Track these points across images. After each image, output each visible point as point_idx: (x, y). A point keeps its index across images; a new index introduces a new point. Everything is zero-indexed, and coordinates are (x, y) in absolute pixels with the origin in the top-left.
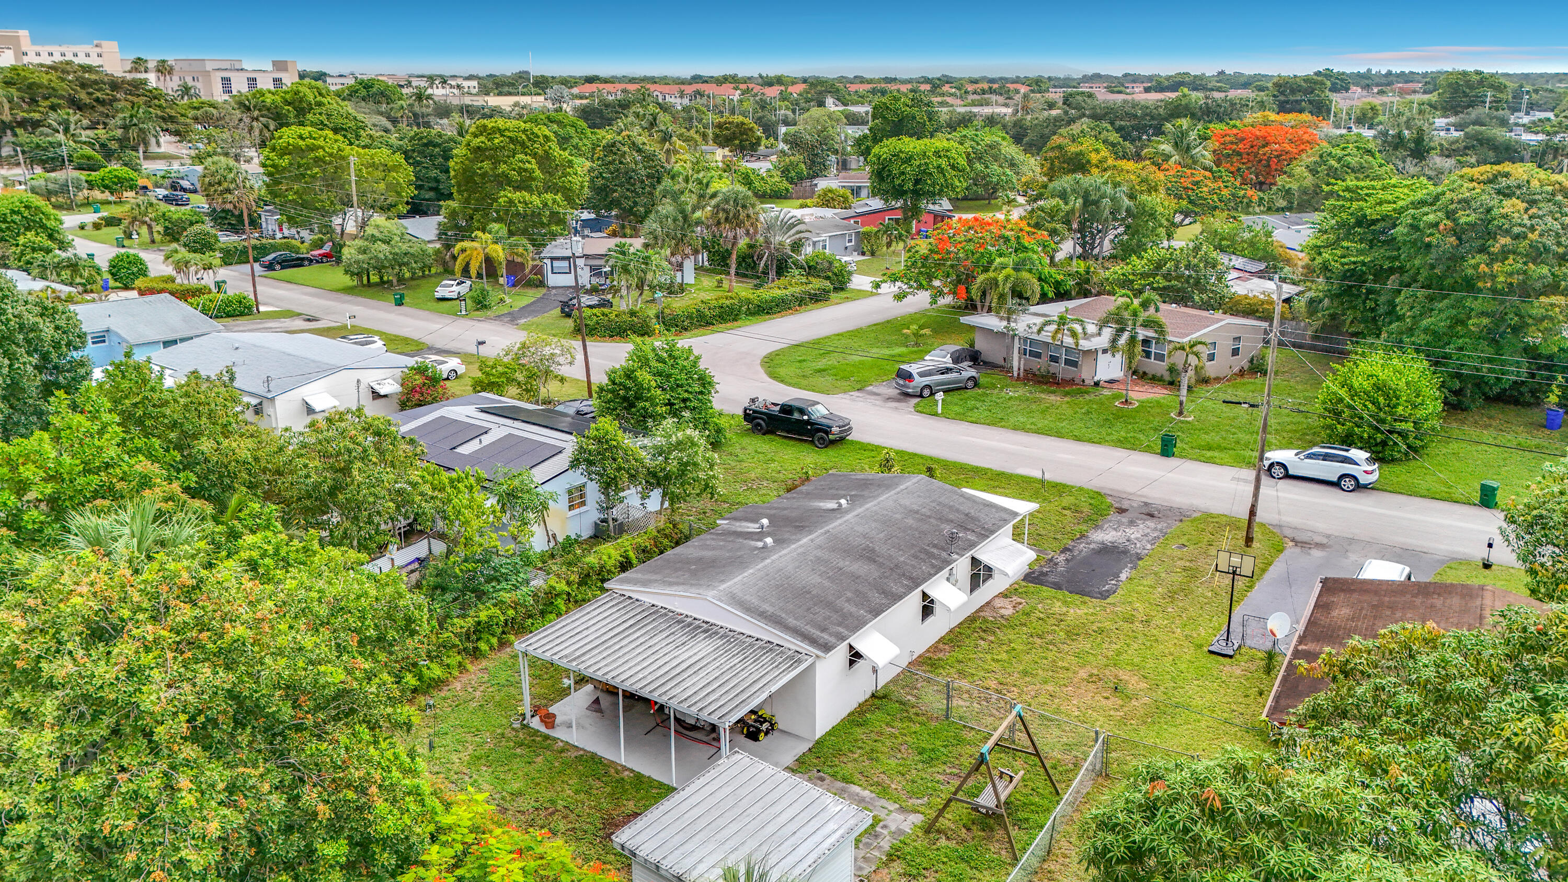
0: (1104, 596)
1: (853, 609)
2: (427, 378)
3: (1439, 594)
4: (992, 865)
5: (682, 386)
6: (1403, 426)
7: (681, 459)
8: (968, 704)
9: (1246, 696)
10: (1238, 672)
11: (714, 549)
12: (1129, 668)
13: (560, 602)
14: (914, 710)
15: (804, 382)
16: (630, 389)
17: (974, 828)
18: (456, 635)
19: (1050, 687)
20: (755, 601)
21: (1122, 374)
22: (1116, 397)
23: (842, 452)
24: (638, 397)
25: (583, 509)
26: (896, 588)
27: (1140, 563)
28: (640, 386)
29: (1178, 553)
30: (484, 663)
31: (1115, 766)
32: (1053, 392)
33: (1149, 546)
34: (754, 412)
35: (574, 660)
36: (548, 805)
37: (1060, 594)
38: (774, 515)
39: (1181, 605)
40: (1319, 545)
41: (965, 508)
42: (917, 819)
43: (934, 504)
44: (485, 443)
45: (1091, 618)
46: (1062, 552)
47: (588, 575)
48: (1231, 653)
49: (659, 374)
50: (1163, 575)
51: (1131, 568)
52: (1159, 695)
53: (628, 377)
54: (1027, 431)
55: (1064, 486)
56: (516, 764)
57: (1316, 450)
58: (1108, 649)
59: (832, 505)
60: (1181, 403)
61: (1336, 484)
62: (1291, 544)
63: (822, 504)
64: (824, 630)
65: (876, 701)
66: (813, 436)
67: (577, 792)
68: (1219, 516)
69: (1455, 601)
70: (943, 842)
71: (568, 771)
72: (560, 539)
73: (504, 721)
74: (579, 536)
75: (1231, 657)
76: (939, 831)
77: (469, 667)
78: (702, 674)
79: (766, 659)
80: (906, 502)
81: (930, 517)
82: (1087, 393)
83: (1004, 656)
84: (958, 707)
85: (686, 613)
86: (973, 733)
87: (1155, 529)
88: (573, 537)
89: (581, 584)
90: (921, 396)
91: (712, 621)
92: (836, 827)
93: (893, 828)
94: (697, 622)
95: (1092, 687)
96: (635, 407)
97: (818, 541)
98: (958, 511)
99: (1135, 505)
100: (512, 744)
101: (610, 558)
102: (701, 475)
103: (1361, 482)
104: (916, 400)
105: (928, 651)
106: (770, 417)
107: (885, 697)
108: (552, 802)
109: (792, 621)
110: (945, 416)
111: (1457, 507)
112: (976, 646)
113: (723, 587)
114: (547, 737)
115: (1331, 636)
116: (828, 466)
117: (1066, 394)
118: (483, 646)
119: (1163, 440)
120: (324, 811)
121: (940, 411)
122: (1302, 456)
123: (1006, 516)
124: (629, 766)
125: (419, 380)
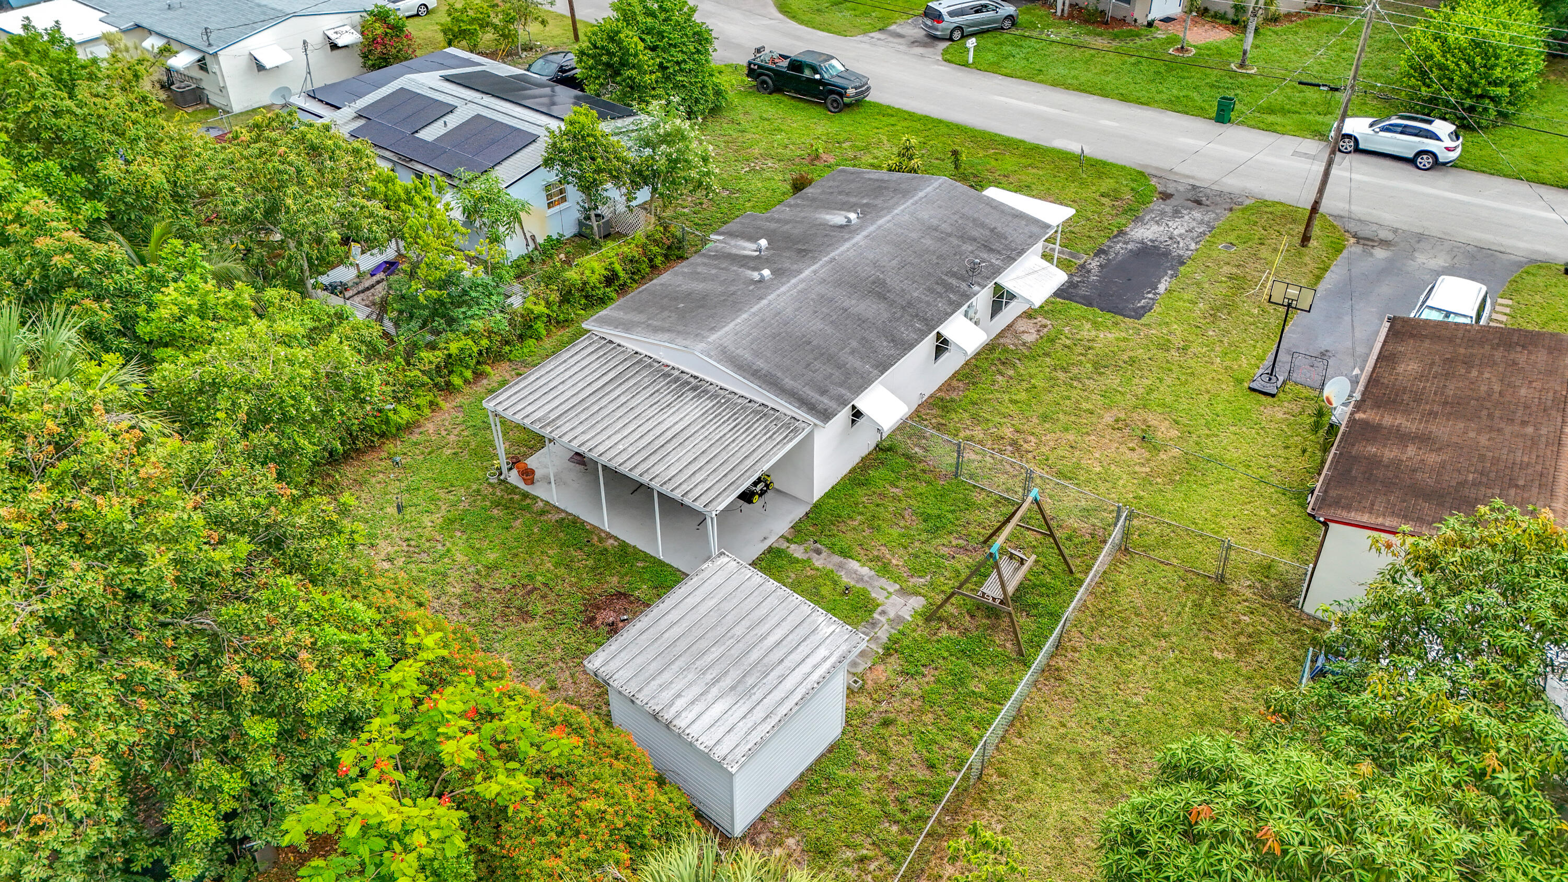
0: (1138, 314)
1: (858, 364)
2: (390, 26)
3: (1524, 347)
4: (996, 660)
5: (675, 46)
6: (1499, 91)
7: (671, 154)
8: (979, 458)
9: (1287, 447)
10: (1280, 416)
11: (704, 280)
12: (1160, 410)
13: (540, 326)
14: (921, 466)
15: (818, 19)
16: (613, 54)
17: (979, 614)
18: (423, 372)
19: (1071, 436)
20: (748, 356)
21: (1179, 10)
22: (1170, 41)
23: (858, 118)
24: (624, 64)
25: (564, 205)
26: (907, 334)
27: (1182, 269)
28: (626, 52)
29: (1224, 256)
30: (459, 400)
31: (1136, 536)
32: (1100, 35)
33: (1193, 246)
34: (760, 67)
35: (548, 424)
36: (525, 581)
37: (1090, 312)
38: (774, 231)
39: (1223, 326)
40: (1384, 243)
41: (991, 221)
42: (917, 603)
43: (956, 217)
44: (451, 126)
45: (1122, 344)
46: (1096, 255)
47: (569, 292)
48: (1274, 391)
49: (649, 31)
50: (1206, 286)
51: (1172, 277)
52: (1190, 446)
53: (611, 39)
54: (1067, 87)
55: (1105, 164)
56: (493, 530)
57: (1395, 121)
58: (1140, 385)
59: (838, 218)
60: (1245, 53)
61: (1412, 161)
62: (1352, 240)
63: (828, 217)
64: (823, 392)
65: (881, 455)
66: (825, 100)
67: (557, 565)
68: (1275, 203)
69: (1541, 357)
70: (944, 632)
71: (548, 540)
72: (540, 240)
73: (480, 474)
74: (562, 236)
75: (1273, 396)
76: (940, 619)
77: (442, 404)
78: (689, 445)
79: (759, 427)
80: (924, 215)
81: (950, 235)
82: (1138, 36)
83: (1023, 396)
84: (969, 461)
85: (672, 364)
86: (984, 494)
87: (1201, 222)
88: (555, 237)
89: (562, 302)
90: (951, 39)
91: (701, 376)
92: (827, 653)
93: (892, 615)
94: (686, 377)
95: (1118, 434)
96: (620, 74)
97: (821, 274)
98: (983, 225)
99: (1181, 189)
100: (488, 503)
101: (593, 272)
102: (693, 174)
103: (1441, 160)
104: (944, 45)
105: (940, 389)
106: (777, 73)
107: (889, 449)
108: (530, 577)
109: (788, 382)
110: (976, 66)
111: (1543, 190)
112: (994, 382)
113: (713, 337)
114: (526, 495)
115: (1394, 401)
116: (841, 138)
117: (1115, 37)
118: (456, 380)
119: (1220, 104)
120: (248, 684)
121: (971, 61)
122: (1376, 128)
123: (1035, 229)
124: (613, 533)
125: (379, 29)
